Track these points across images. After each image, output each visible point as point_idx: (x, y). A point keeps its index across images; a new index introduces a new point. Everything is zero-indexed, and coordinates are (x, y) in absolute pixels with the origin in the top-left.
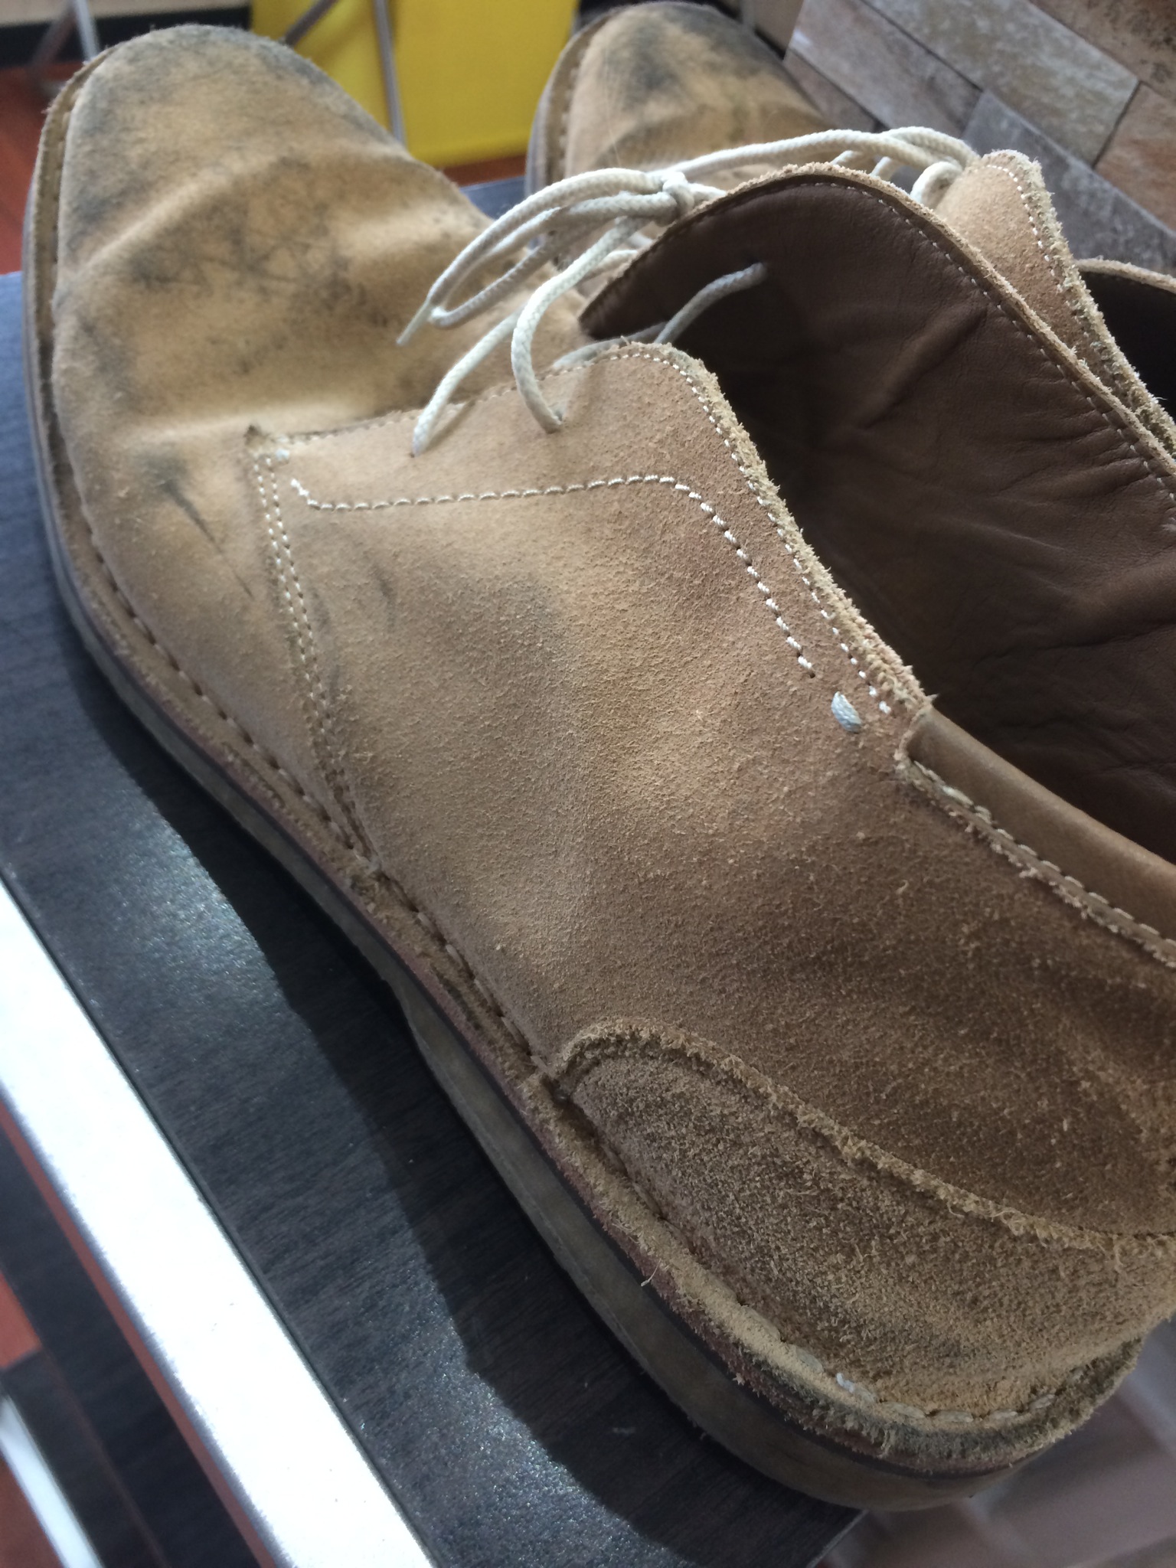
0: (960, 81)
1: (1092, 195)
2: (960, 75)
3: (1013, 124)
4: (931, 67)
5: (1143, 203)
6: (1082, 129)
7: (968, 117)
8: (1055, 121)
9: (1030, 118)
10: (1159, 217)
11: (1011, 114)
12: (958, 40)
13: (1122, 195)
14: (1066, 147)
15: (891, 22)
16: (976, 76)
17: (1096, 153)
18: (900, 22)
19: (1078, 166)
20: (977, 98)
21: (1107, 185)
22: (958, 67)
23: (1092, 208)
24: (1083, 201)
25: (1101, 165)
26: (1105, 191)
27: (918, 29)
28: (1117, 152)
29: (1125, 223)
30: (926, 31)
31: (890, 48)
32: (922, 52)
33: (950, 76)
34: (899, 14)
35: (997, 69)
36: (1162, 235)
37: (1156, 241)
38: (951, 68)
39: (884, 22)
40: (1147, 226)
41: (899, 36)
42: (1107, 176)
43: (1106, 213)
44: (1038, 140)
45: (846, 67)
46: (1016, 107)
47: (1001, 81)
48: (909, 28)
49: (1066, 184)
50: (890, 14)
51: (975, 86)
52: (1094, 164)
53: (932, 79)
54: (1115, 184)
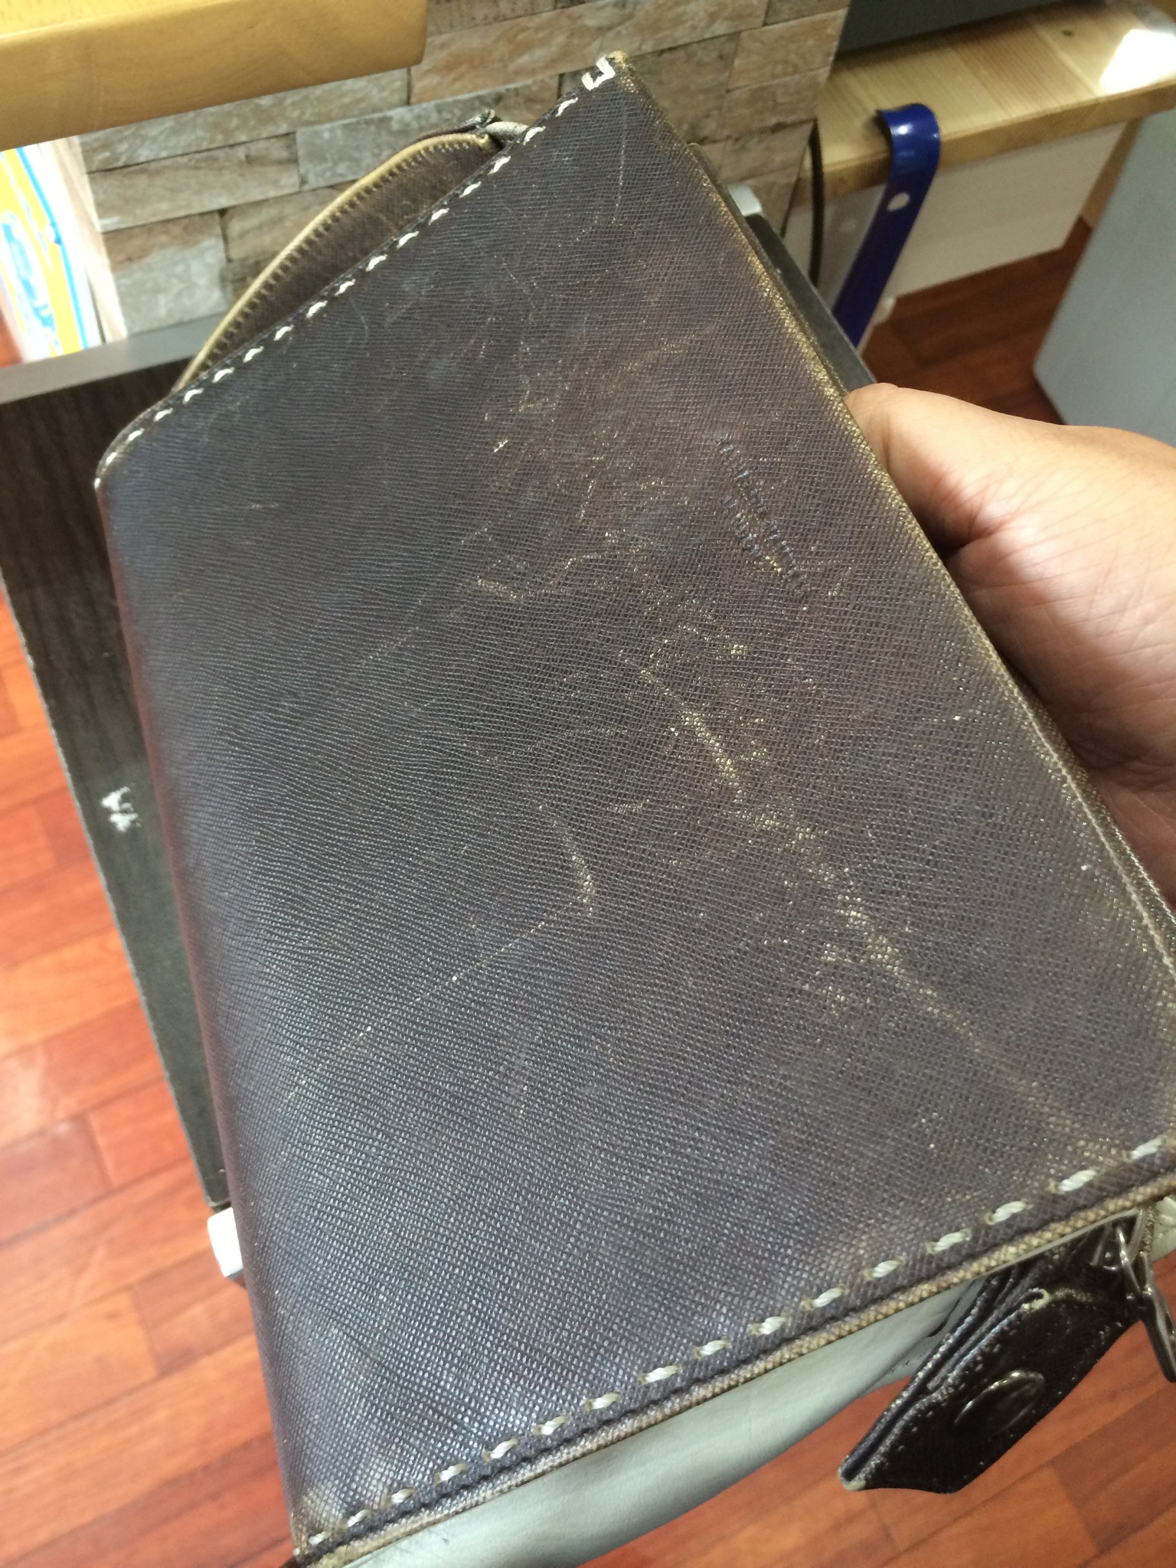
0: (273, 140)
1: (418, 118)
2: (268, 138)
3: (332, 130)
4: (241, 153)
5: (454, 94)
6: (385, 94)
7: (296, 153)
8: (363, 105)
9: (344, 117)
10: (470, 91)
11: (328, 126)
12: (252, 123)
13: (439, 101)
14: (381, 110)
15: (182, 155)
16: (284, 128)
17: (404, 96)
18: (194, 149)
19: (398, 114)
20: (294, 139)
21: (424, 105)
22: (265, 135)
23: (424, 123)
24: (415, 125)
25: (413, 99)
26: (425, 109)
27: (213, 140)
28: (418, 86)
29: (451, 112)
30: (220, 137)
31: (196, 168)
32: (227, 150)
33: (262, 145)
34: (189, 145)
35: (296, 114)
36: (479, 98)
37: (477, 103)
38: (258, 140)
39: (179, 159)
40: (465, 102)
41: (198, 156)
42: (420, 101)
43: (434, 117)
44: (358, 123)
45: (165, 206)
46: (328, 118)
47: (307, 117)
48: (205, 145)
49: (395, 126)
50: (179, 152)
51: (287, 134)
52: (408, 103)
53: (247, 157)
54: (428, 101)
